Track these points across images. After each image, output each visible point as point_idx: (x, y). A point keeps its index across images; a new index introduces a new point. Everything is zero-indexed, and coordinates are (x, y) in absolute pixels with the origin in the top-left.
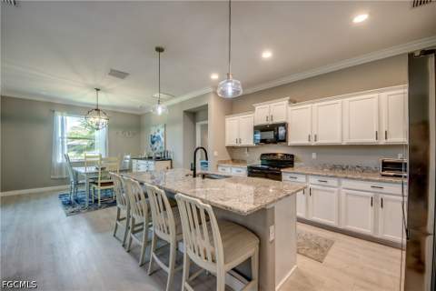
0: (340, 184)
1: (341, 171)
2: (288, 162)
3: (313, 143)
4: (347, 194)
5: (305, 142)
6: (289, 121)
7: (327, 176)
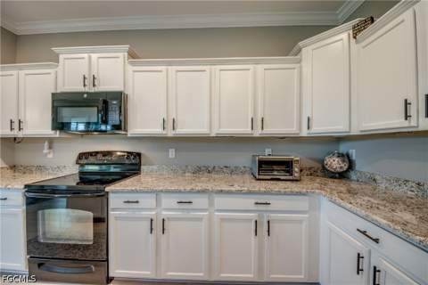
0: (211, 204)
1: (206, 174)
2: (131, 166)
3: (170, 133)
4: (223, 220)
5: (157, 130)
6: (128, 92)
7: (191, 191)
